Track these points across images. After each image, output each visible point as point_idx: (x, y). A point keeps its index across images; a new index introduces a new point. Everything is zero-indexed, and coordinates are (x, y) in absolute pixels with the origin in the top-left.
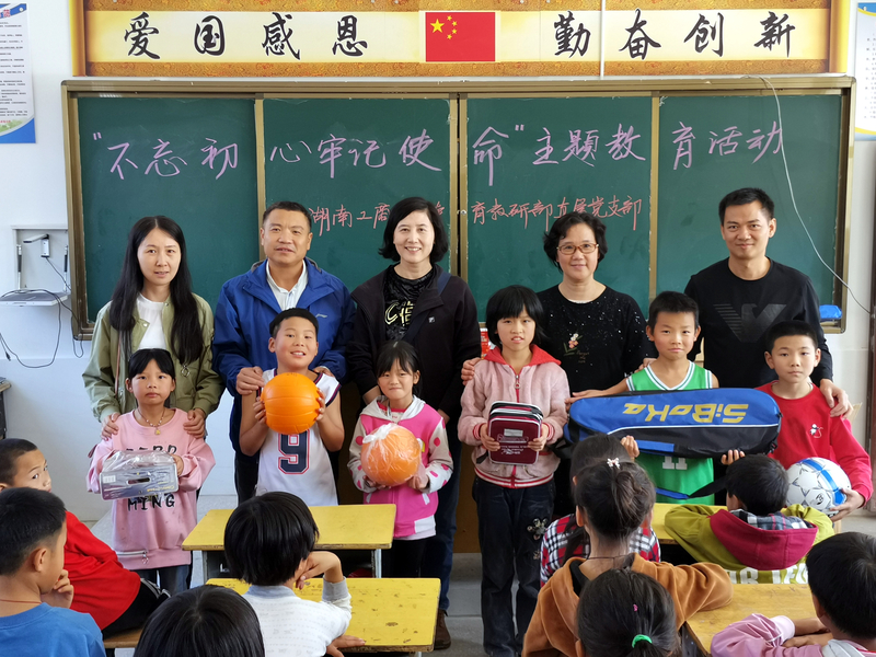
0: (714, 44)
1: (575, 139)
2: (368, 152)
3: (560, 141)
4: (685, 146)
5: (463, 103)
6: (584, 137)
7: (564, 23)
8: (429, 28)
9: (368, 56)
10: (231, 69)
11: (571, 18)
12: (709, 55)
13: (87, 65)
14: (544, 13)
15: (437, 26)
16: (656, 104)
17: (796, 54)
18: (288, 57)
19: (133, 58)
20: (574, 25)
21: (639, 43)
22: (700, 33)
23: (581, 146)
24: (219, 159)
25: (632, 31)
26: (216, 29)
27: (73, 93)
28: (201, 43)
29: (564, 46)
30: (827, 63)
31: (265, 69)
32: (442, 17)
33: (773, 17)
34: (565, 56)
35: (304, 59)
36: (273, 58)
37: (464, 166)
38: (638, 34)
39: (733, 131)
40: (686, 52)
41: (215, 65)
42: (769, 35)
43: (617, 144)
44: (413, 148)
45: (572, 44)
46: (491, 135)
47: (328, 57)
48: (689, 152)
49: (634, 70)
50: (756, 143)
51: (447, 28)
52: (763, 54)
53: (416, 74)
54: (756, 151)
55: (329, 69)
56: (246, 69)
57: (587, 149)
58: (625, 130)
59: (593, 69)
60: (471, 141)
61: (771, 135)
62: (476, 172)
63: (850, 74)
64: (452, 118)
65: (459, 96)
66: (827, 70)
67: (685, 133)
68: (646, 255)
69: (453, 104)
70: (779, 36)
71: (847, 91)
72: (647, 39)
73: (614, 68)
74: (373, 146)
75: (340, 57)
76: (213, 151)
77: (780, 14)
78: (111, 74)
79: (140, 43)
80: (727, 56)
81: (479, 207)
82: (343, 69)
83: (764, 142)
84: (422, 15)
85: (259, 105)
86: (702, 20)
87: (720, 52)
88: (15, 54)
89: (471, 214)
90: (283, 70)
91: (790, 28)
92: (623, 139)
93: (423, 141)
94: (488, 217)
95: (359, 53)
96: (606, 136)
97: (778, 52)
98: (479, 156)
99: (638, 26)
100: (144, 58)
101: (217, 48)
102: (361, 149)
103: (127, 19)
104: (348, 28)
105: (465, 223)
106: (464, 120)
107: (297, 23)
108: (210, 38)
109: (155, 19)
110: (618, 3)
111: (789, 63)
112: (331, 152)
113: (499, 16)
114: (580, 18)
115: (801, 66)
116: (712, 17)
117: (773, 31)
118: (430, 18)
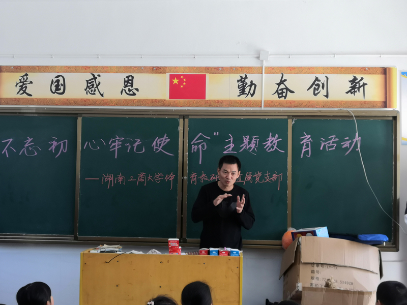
0: (324, 92)
1: (246, 140)
2: (135, 145)
3: (238, 141)
4: (307, 145)
5: (187, 120)
6: (251, 139)
7: (242, 80)
8: (171, 82)
9: (139, 96)
10: (68, 102)
11: (246, 77)
12: (321, 97)
14: (232, 75)
15: (176, 81)
16: (291, 123)
17: (368, 98)
18: (97, 96)
19: (19, 96)
20: (248, 81)
21: (283, 90)
22: (316, 86)
23: (249, 144)
24: (58, 147)
25: (279, 84)
26: (61, 82)
28: (54, 88)
29: (243, 92)
30: (385, 104)
31: (85, 102)
32: (178, 77)
33: (355, 79)
34: (243, 97)
35: (105, 97)
36: (90, 96)
37: (186, 154)
38: (282, 86)
39: (333, 138)
40: (309, 96)
41: (60, 100)
42: (353, 88)
43: (269, 143)
44: (160, 143)
45: (247, 90)
46: (201, 138)
47: (118, 96)
48: (309, 149)
49: (280, 105)
50: (346, 144)
51: (181, 82)
52: (350, 97)
53: (164, 105)
54: (347, 149)
55: (118, 103)
56: (75, 102)
57: (253, 146)
58: (273, 136)
59: (258, 104)
60: (190, 140)
61: (355, 140)
62: (193, 156)
63: (397, 109)
64: (180, 128)
65: (184, 117)
66: (385, 106)
67: (307, 139)
68: (286, 204)
69: (181, 121)
70: (359, 88)
71: (395, 118)
72: (287, 89)
73: (269, 104)
74: (138, 142)
75: (125, 96)
76: (55, 143)
77: (359, 77)
78: (7, 104)
79: (23, 88)
80: (331, 98)
81: (194, 175)
82: (126, 103)
83: (351, 144)
84: (167, 76)
85: (80, 121)
86: (317, 79)
87: (327, 96)
89: (189, 179)
90: (95, 102)
91: (364, 84)
92: (272, 141)
93: (165, 140)
94: (198, 180)
95: (134, 94)
96: (263, 139)
97: (358, 96)
98: (194, 148)
99: (282, 82)
100: (25, 96)
101: (61, 91)
102: (132, 143)
103: (17, 76)
104: (129, 82)
105: (186, 184)
106: (187, 129)
107: (103, 79)
108: (58, 86)
109: (31, 76)
110: (271, 70)
111: (365, 102)
112: (116, 144)
113: (208, 76)
114: (251, 77)
115: (372, 104)
116: (322, 78)
117: (355, 86)
118: (172, 77)
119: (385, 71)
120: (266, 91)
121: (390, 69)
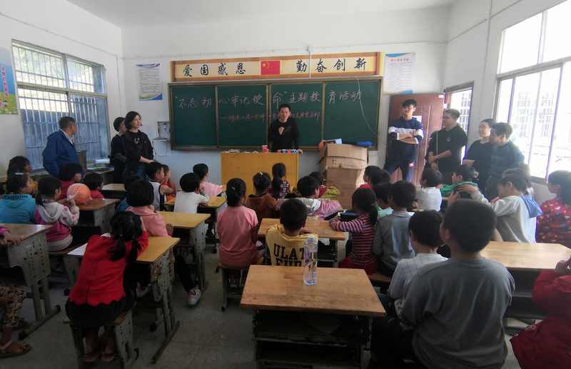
0: (342, 68)
1: (301, 95)
2: (245, 100)
3: (297, 96)
4: (333, 97)
5: (270, 86)
6: (303, 95)
7: (299, 63)
8: (262, 66)
9: (245, 74)
10: (210, 79)
11: (301, 61)
12: (341, 71)
13: (174, 79)
14: (294, 60)
15: (264, 65)
16: (324, 85)
17: (367, 70)
18: (225, 75)
19: (186, 77)
20: (302, 63)
21: (321, 68)
22: (338, 65)
23: (303, 97)
24: (206, 103)
26: (206, 68)
27: (170, 86)
28: (202, 72)
29: (299, 70)
30: (376, 72)
31: (218, 78)
32: (265, 62)
33: (360, 59)
34: (300, 72)
35: (229, 75)
36: (221, 75)
37: (270, 104)
38: (320, 65)
39: (347, 93)
40: (334, 70)
41: (206, 78)
42: (359, 65)
43: (313, 97)
44: (257, 98)
45: (302, 68)
46: (278, 95)
47: (235, 75)
48: (334, 99)
49: (319, 75)
50: (353, 96)
51: (267, 65)
52: (357, 70)
53: (258, 78)
54: (354, 98)
55: (235, 78)
56: (214, 79)
58: (315, 93)
59: (307, 75)
60: (272, 96)
61: (358, 94)
62: (273, 105)
63: (382, 75)
64: (267, 90)
65: (269, 84)
66: (376, 74)
67: (333, 94)
68: (321, 128)
69: (267, 86)
70: (362, 65)
71: (380, 80)
72: (323, 67)
73: (313, 75)
74: (246, 98)
75: (238, 74)
76: (205, 101)
77: (362, 58)
78: (180, 81)
79: (187, 73)
80: (346, 71)
81: (274, 115)
82: (239, 78)
83: (356, 96)
84: (260, 62)
85: (216, 88)
86: (339, 61)
87: (344, 70)
88: (157, 77)
89: (272, 117)
90: (223, 78)
91: (365, 62)
92: (315, 95)
93: (259, 97)
95: (243, 73)
96: (310, 94)
97: (361, 69)
98: (274, 100)
99: (320, 63)
100: (188, 76)
101: (206, 73)
102: (243, 99)
103: (184, 66)
104: (240, 67)
105: (270, 119)
106: (270, 91)
107: (227, 65)
108: (205, 71)
109: (191, 66)
110: (315, 57)
111: (364, 72)
112: (235, 100)
113: (281, 61)
114: (304, 61)
115: (368, 73)
116: (342, 60)
117: (360, 63)
118: (262, 63)
119: (377, 55)
120: (312, 67)
121: (379, 53)
